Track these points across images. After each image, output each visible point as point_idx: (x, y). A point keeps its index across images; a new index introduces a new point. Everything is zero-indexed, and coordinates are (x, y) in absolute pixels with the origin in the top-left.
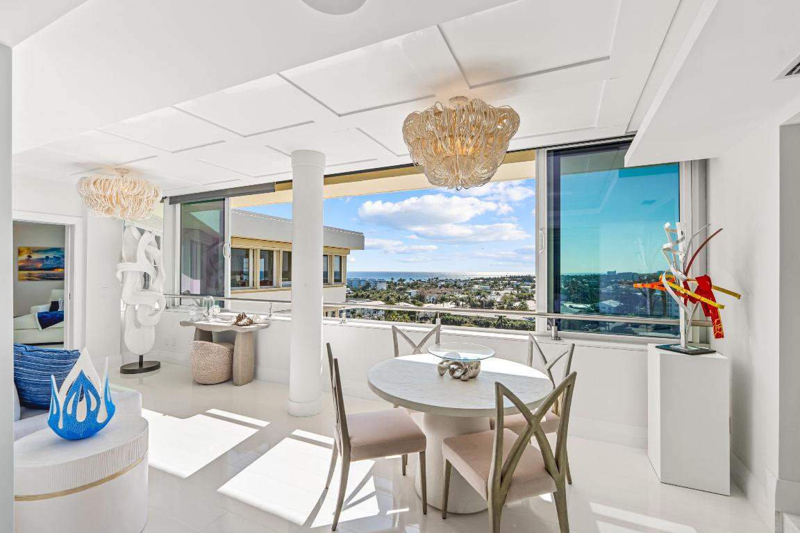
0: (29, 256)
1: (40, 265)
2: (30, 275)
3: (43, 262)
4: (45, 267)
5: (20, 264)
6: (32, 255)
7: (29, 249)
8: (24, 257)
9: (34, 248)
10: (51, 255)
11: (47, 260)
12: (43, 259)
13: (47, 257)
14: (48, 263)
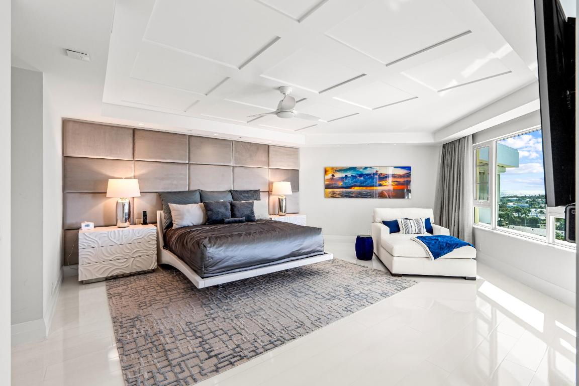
0: (333, 175)
1: (340, 184)
2: (334, 193)
3: (344, 181)
4: (344, 185)
5: (326, 183)
6: (335, 175)
7: (332, 168)
8: (329, 176)
9: (337, 168)
10: (349, 174)
11: (346, 179)
12: (343, 178)
13: (346, 176)
14: (347, 181)
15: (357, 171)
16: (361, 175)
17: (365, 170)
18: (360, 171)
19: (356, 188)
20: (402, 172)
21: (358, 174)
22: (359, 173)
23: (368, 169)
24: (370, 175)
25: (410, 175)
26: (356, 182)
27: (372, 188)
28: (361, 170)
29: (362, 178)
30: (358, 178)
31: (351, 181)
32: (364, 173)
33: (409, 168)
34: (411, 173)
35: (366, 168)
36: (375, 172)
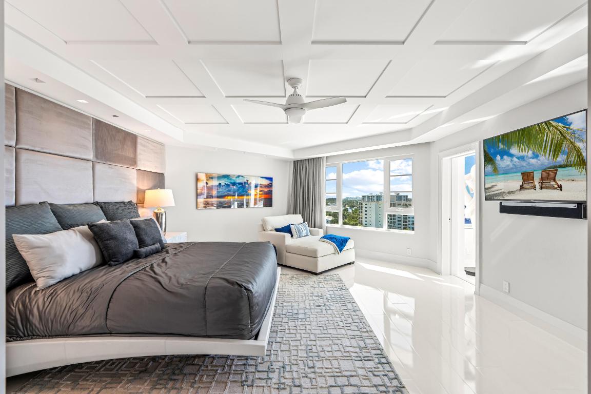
0: (206, 183)
1: (215, 193)
3: (218, 189)
4: (218, 195)
5: (198, 191)
6: (208, 182)
7: (206, 175)
8: (202, 183)
9: (211, 174)
10: (223, 182)
11: (220, 187)
12: (216, 186)
13: (220, 184)
14: (220, 190)
15: (230, 179)
16: (234, 184)
17: (238, 179)
18: (234, 180)
19: (229, 197)
20: (266, 182)
21: (231, 183)
22: (233, 182)
23: (240, 177)
24: (242, 184)
25: (272, 185)
26: (230, 191)
27: (243, 197)
28: (234, 178)
29: (235, 187)
30: (232, 186)
31: (225, 189)
32: (237, 182)
33: (271, 179)
34: (273, 184)
35: (239, 176)
36: (246, 181)
